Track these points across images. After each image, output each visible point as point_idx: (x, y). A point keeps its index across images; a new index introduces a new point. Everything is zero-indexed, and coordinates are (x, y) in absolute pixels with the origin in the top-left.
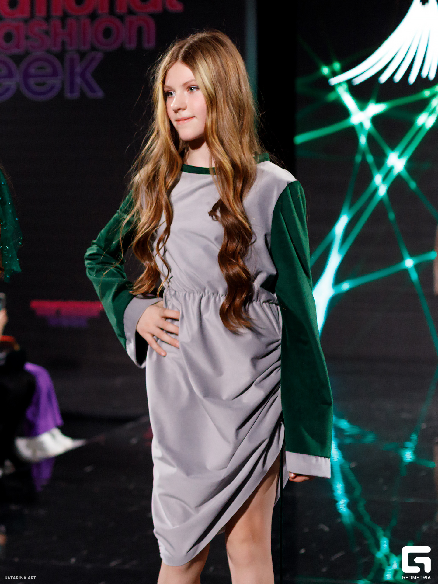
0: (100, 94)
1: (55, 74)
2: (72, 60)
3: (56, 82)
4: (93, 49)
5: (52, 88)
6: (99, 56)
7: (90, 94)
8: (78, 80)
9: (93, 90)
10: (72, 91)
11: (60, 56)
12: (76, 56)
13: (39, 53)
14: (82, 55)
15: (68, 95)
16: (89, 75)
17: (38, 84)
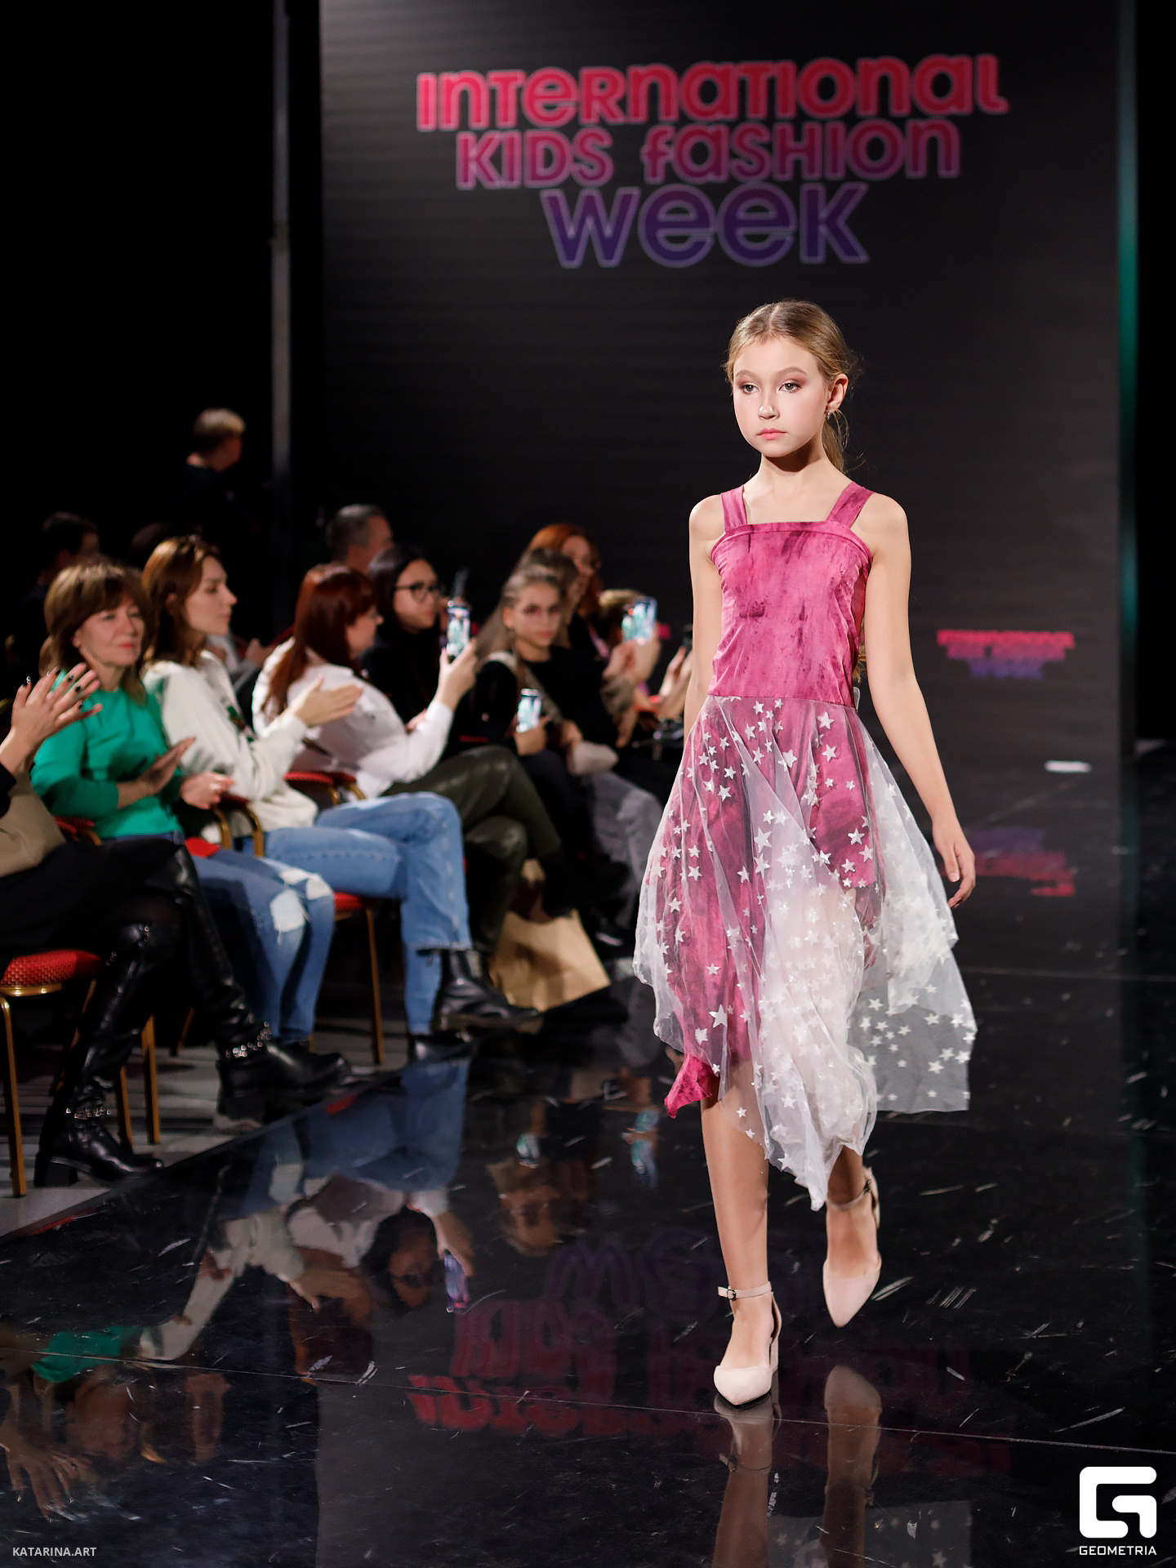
0: (863, 258)
1: (782, 220)
2: (813, 195)
3: (785, 234)
4: (851, 176)
5: (778, 244)
6: (863, 188)
7: (846, 259)
8: (823, 230)
9: (851, 251)
10: (813, 252)
11: (792, 188)
12: (820, 189)
13: (754, 183)
14: (832, 187)
15: (805, 259)
16: (841, 222)
17: (751, 238)
